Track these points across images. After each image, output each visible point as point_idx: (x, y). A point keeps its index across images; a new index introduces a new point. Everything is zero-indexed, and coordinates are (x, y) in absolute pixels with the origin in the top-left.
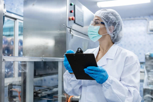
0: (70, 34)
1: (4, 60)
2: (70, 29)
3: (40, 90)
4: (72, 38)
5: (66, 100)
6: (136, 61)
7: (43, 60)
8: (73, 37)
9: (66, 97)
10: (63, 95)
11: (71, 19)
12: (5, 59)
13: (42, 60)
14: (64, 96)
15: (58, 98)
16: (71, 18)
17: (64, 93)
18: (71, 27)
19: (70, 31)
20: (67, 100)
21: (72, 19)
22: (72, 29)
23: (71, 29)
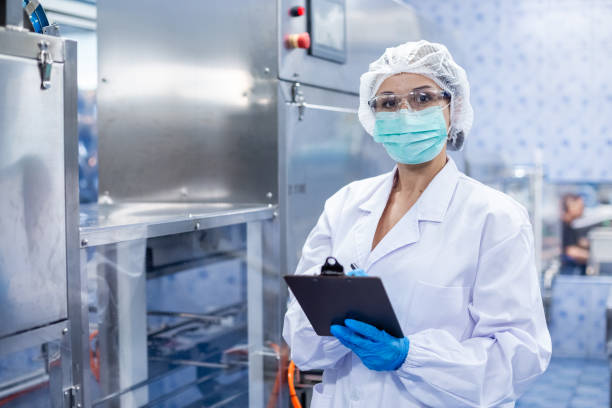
0: (294, 104)
1: (83, 243)
2: (291, 85)
3: (167, 329)
4: (300, 119)
5: (280, 367)
6: (522, 226)
7: (198, 225)
8: (302, 117)
9: (279, 358)
10: (266, 349)
11: (296, 44)
12: (86, 241)
13: (196, 228)
14: (273, 352)
15: (246, 360)
16: (295, 37)
17: (269, 342)
18: (295, 75)
19: (293, 92)
20: (285, 368)
21: (301, 44)
22: (298, 85)
23: (295, 82)
